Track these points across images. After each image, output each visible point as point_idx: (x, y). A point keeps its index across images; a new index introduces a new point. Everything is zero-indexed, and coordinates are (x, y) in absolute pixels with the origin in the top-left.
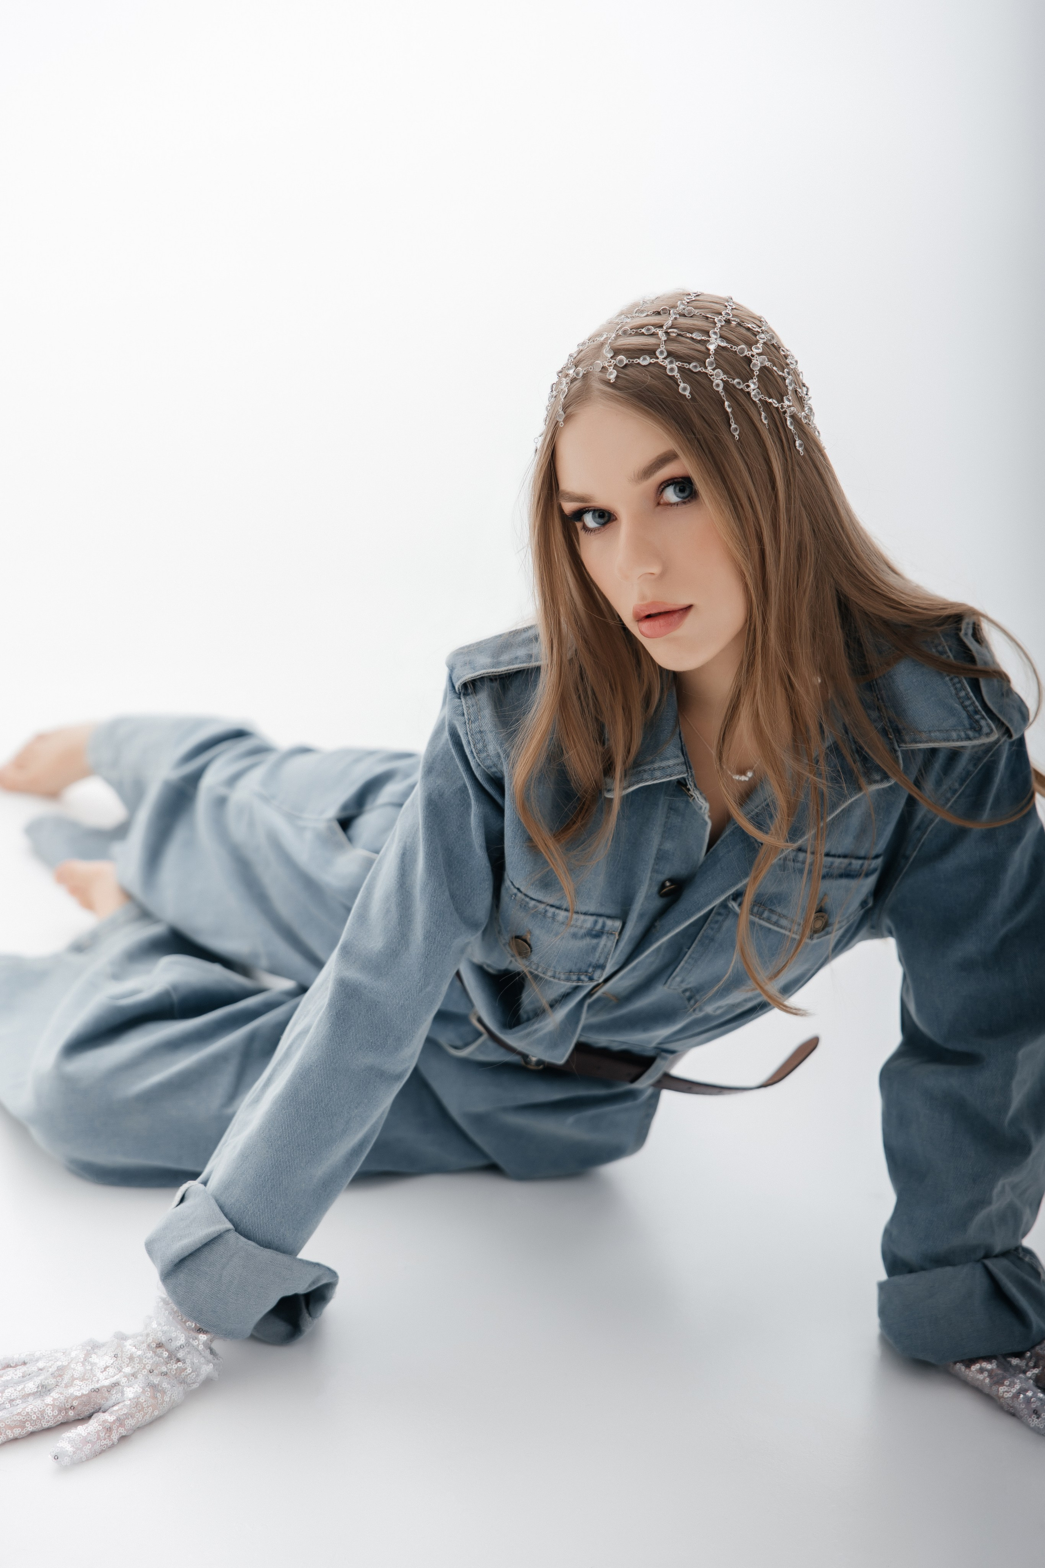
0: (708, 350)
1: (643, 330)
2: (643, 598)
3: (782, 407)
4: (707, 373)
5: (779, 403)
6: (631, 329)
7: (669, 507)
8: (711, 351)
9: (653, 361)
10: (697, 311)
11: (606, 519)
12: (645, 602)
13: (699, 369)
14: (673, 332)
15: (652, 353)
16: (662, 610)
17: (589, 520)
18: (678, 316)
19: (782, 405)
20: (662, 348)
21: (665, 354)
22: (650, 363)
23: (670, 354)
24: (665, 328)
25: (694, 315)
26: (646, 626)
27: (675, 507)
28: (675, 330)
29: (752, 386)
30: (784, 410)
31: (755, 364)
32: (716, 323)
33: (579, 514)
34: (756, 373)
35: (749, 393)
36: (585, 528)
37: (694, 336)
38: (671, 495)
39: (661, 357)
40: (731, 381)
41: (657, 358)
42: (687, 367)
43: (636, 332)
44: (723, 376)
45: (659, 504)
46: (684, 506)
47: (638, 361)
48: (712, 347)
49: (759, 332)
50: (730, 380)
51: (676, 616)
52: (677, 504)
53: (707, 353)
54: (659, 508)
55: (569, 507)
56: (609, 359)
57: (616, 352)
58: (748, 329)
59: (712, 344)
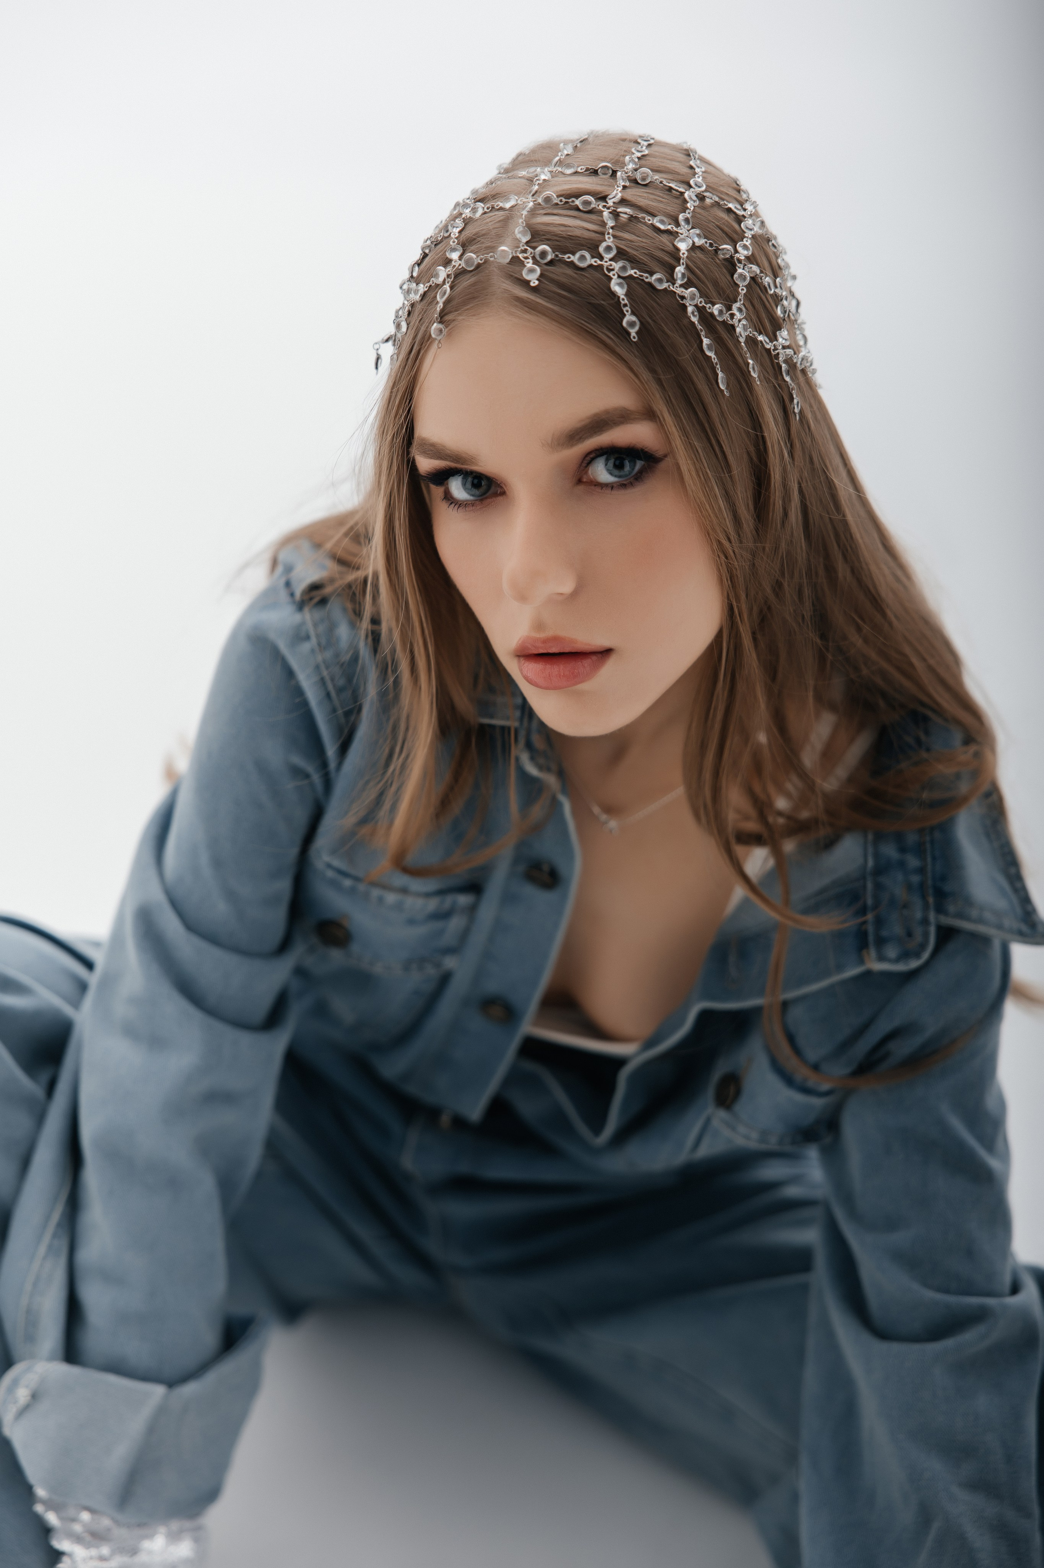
0: (678, 250)
1: (578, 202)
2: (539, 625)
3: (775, 349)
4: (675, 293)
5: (771, 341)
6: (558, 196)
7: (598, 489)
8: (682, 252)
9: (595, 262)
10: (657, 177)
11: (484, 488)
12: (542, 635)
13: (665, 285)
14: (626, 213)
15: (593, 248)
16: (567, 650)
17: (457, 488)
18: (628, 184)
19: (774, 346)
20: (609, 241)
21: (614, 252)
22: (591, 266)
23: (621, 254)
24: (610, 203)
25: (650, 182)
26: (533, 668)
27: (608, 491)
28: (628, 210)
29: (738, 315)
30: (777, 352)
31: (741, 275)
32: (685, 201)
33: (441, 477)
34: (743, 291)
35: (733, 327)
36: (448, 497)
37: (656, 222)
38: (601, 472)
39: (607, 256)
40: (710, 308)
41: (601, 258)
42: (647, 280)
43: (566, 203)
44: (699, 300)
45: (580, 481)
46: (622, 492)
47: (572, 258)
48: (683, 247)
49: (744, 216)
50: (708, 306)
51: (587, 662)
52: (611, 486)
53: (675, 254)
54: (581, 487)
55: (425, 464)
56: (523, 246)
57: (537, 235)
58: (729, 210)
59: (683, 240)
